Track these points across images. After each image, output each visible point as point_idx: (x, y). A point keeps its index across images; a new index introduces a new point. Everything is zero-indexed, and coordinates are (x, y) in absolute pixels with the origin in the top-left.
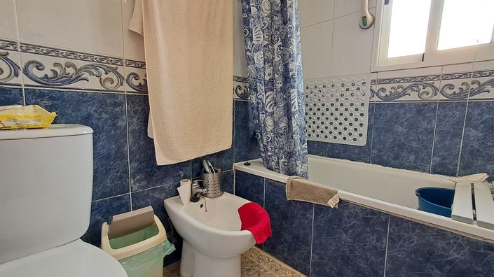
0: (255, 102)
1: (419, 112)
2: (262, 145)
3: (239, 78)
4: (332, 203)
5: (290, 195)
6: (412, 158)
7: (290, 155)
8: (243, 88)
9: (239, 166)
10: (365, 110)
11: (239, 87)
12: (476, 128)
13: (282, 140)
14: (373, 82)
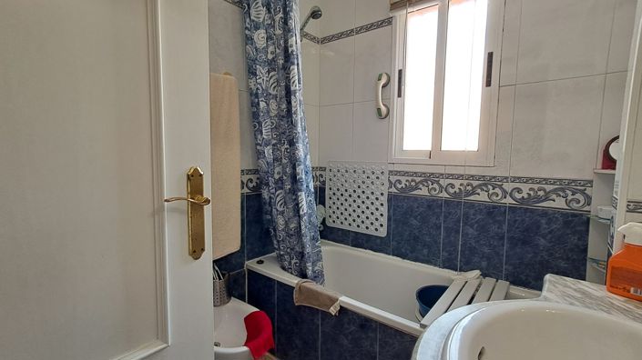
0: (267, 197)
1: (429, 207)
2: (275, 242)
3: (250, 170)
4: (333, 310)
5: (298, 300)
6: (425, 251)
7: (302, 255)
8: (255, 180)
9: (251, 264)
10: (384, 199)
11: (251, 180)
12: (472, 226)
13: (294, 240)
14: (391, 172)
